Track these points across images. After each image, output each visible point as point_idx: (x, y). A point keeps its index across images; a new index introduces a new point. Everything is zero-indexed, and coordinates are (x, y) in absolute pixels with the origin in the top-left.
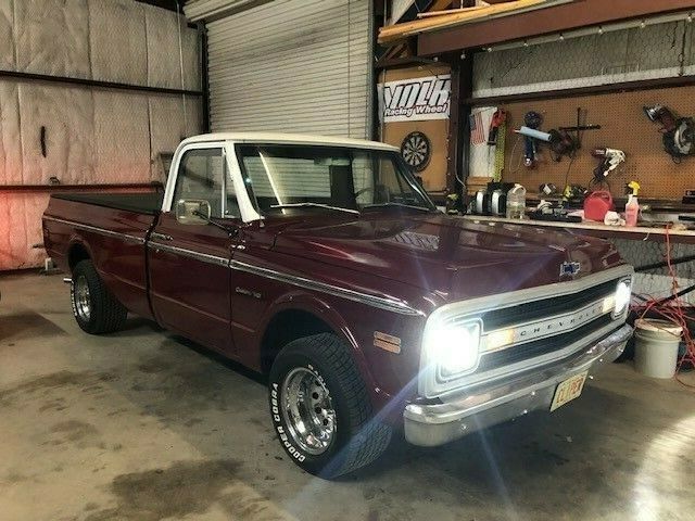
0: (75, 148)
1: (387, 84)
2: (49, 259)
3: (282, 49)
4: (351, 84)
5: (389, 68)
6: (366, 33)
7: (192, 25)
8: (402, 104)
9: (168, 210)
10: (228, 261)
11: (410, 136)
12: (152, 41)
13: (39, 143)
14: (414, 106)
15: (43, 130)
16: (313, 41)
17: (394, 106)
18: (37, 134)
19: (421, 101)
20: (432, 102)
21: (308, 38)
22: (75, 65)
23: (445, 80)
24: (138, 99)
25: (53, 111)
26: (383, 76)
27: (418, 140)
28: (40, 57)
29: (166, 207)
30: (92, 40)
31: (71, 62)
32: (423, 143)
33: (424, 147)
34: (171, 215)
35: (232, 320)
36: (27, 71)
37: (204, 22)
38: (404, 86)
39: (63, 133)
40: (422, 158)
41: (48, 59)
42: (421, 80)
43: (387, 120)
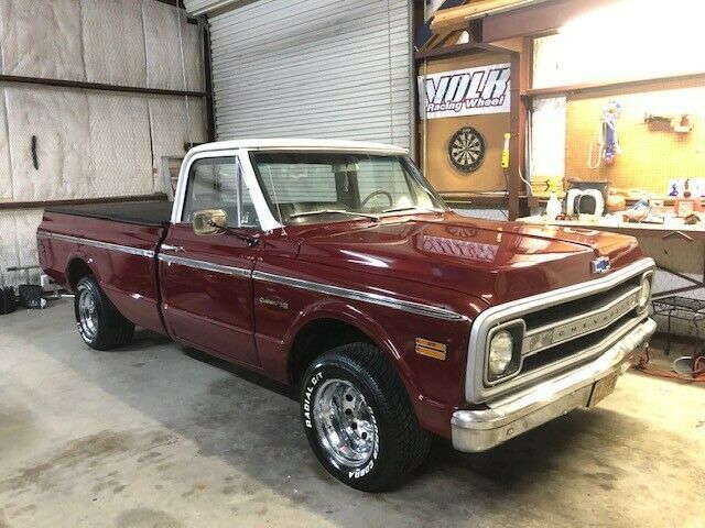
0: (70, 158)
1: (429, 77)
2: (45, 276)
3: (301, 42)
4: (393, 77)
5: (430, 59)
6: (406, 21)
7: (192, 21)
8: (449, 97)
9: (179, 221)
10: (249, 271)
11: (460, 133)
12: (150, 40)
13: (30, 154)
14: (464, 100)
15: (34, 140)
16: (338, 32)
17: (438, 101)
18: (28, 145)
19: (472, 94)
20: (486, 95)
21: (331, 30)
22: (67, 66)
23: (501, 70)
24: (137, 102)
25: (44, 118)
26: (424, 67)
27: (470, 137)
28: (28, 59)
29: (176, 218)
30: (85, 39)
31: (62, 63)
32: (476, 140)
33: (477, 144)
34: (183, 227)
35: (255, 331)
36: (14, 74)
37: (206, 16)
38: (450, 78)
39: (56, 142)
40: (476, 156)
41: (37, 59)
42: (471, 71)
43: (430, 116)
